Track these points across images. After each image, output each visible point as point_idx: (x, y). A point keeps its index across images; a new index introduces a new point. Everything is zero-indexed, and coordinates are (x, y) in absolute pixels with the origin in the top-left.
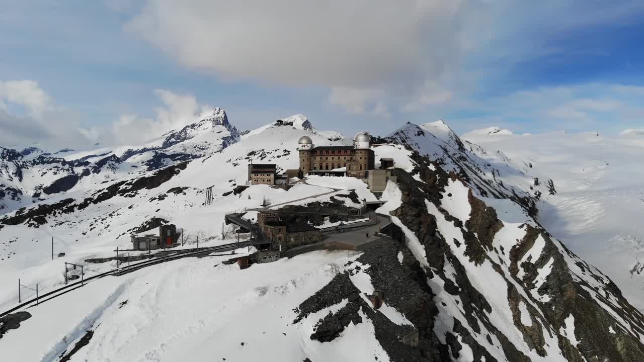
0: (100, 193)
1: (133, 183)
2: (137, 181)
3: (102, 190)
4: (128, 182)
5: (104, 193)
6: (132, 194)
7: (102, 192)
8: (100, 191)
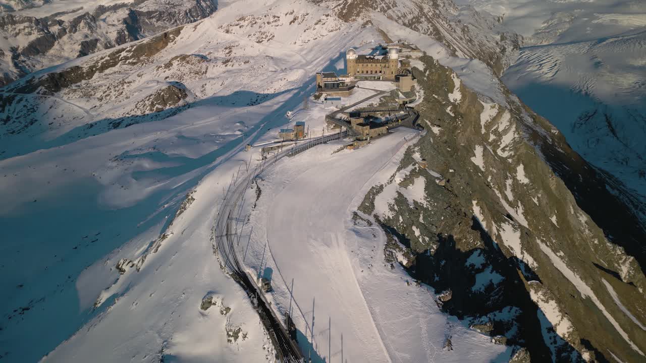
0: (103, 61)
1: (133, 49)
2: (136, 48)
3: (105, 57)
4: (128, 49)
5: (106, 61)
6: (134, 61)
7: (104, 60)
8: (102, 58)
